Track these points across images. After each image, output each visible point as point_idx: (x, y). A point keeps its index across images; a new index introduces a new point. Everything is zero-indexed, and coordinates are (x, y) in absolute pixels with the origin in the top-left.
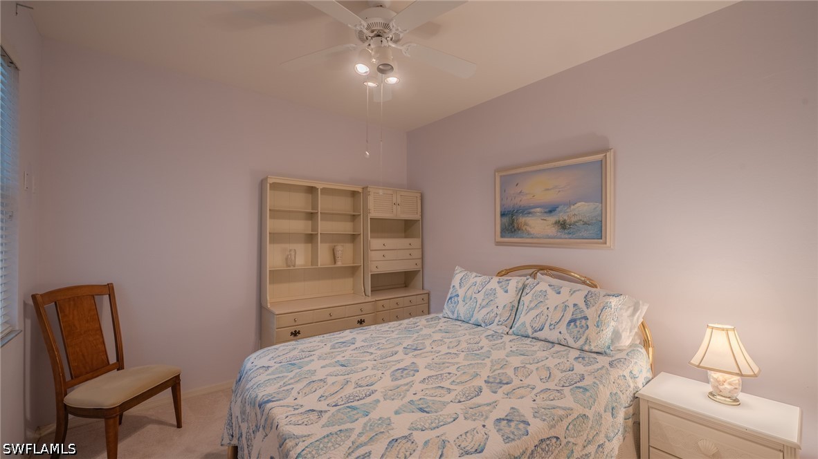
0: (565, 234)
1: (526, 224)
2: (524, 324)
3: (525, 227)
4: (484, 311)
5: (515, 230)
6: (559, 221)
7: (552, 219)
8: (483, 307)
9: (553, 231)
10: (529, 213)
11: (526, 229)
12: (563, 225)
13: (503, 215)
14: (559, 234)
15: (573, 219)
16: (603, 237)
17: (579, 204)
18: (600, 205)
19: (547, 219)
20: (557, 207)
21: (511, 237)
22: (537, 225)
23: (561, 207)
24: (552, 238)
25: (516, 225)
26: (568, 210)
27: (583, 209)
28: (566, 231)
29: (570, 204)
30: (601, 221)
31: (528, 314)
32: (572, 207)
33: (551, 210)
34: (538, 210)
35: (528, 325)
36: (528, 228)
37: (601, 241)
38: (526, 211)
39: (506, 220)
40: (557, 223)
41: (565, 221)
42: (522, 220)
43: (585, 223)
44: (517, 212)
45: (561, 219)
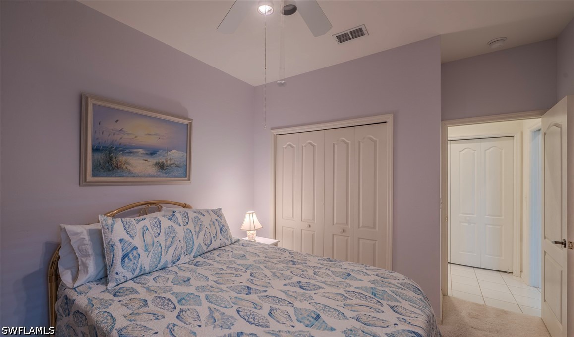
0: (163, 173)
1: (127, 163)
2: (200, 245)
3: (126, 165)
4: (171, 250)
5: (113, 169)
6: (159, 163)
7: (153, 160)
8: (169, 247)
9: (153, 170)
10: (131, 153)
11: (127, 168)
12: (161, 166)
13: (95, 150)
14: (159, 173)
15: (169, 162)
16: (187, 176)
17: (173, 151)
18: (186, 155)
19: (149, 160)
20: (158, 151)
21: (107, 176)
22: (139, 164)
23: (161, 151)
24: (152, 177)
25: (114, 164)
26: (166, 155)
27: (175, 155)
28: (164, 171)
29: (168, 150)
30: (186, 165)
31: (199, 236)
32: (169, 153)
33: (153, 153)
34: (140, 151)
35: (203, 245)
36: (129, 167)
37: (186, 178)
38: (128, 150)
39: (100, 156)
40: (157, 164)
41: (163, 163)
42: (122, 158)
43: (177, 166)
44: (115, 150)
45: (160, 161)
